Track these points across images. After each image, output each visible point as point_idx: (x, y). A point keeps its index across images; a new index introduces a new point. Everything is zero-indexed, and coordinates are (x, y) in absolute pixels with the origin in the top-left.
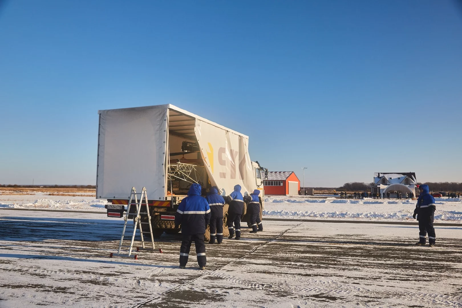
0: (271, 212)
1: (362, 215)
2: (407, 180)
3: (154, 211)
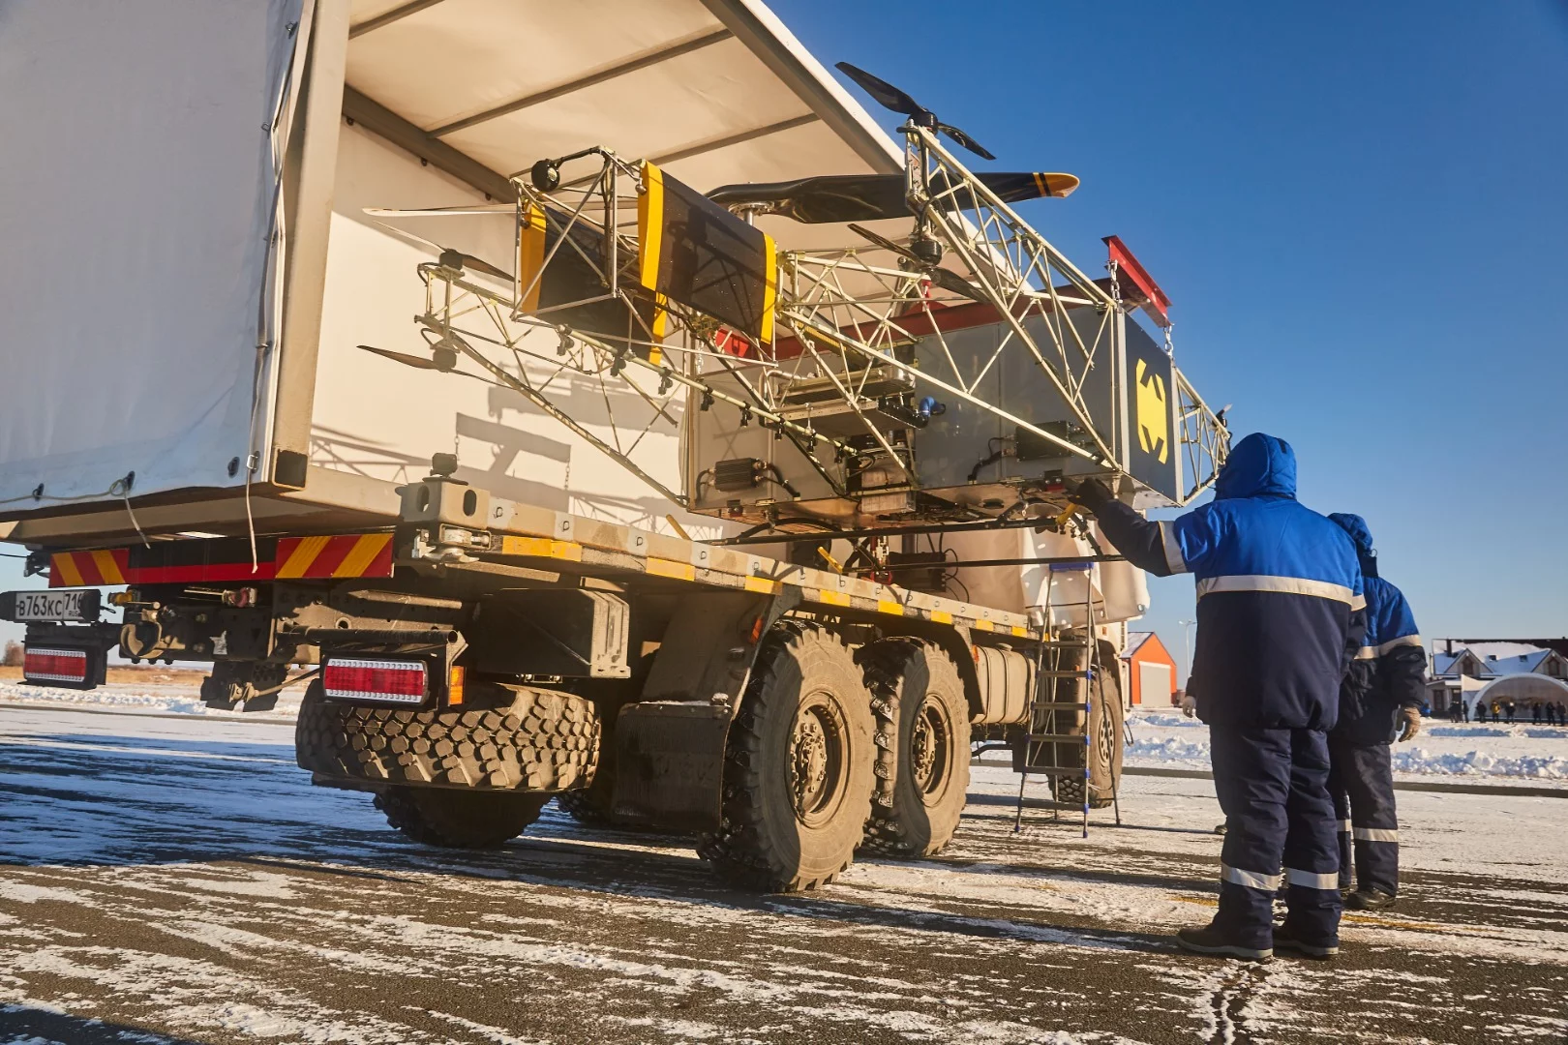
1: (1550, 767)
2: (1553, 663)
3: (286, 627)
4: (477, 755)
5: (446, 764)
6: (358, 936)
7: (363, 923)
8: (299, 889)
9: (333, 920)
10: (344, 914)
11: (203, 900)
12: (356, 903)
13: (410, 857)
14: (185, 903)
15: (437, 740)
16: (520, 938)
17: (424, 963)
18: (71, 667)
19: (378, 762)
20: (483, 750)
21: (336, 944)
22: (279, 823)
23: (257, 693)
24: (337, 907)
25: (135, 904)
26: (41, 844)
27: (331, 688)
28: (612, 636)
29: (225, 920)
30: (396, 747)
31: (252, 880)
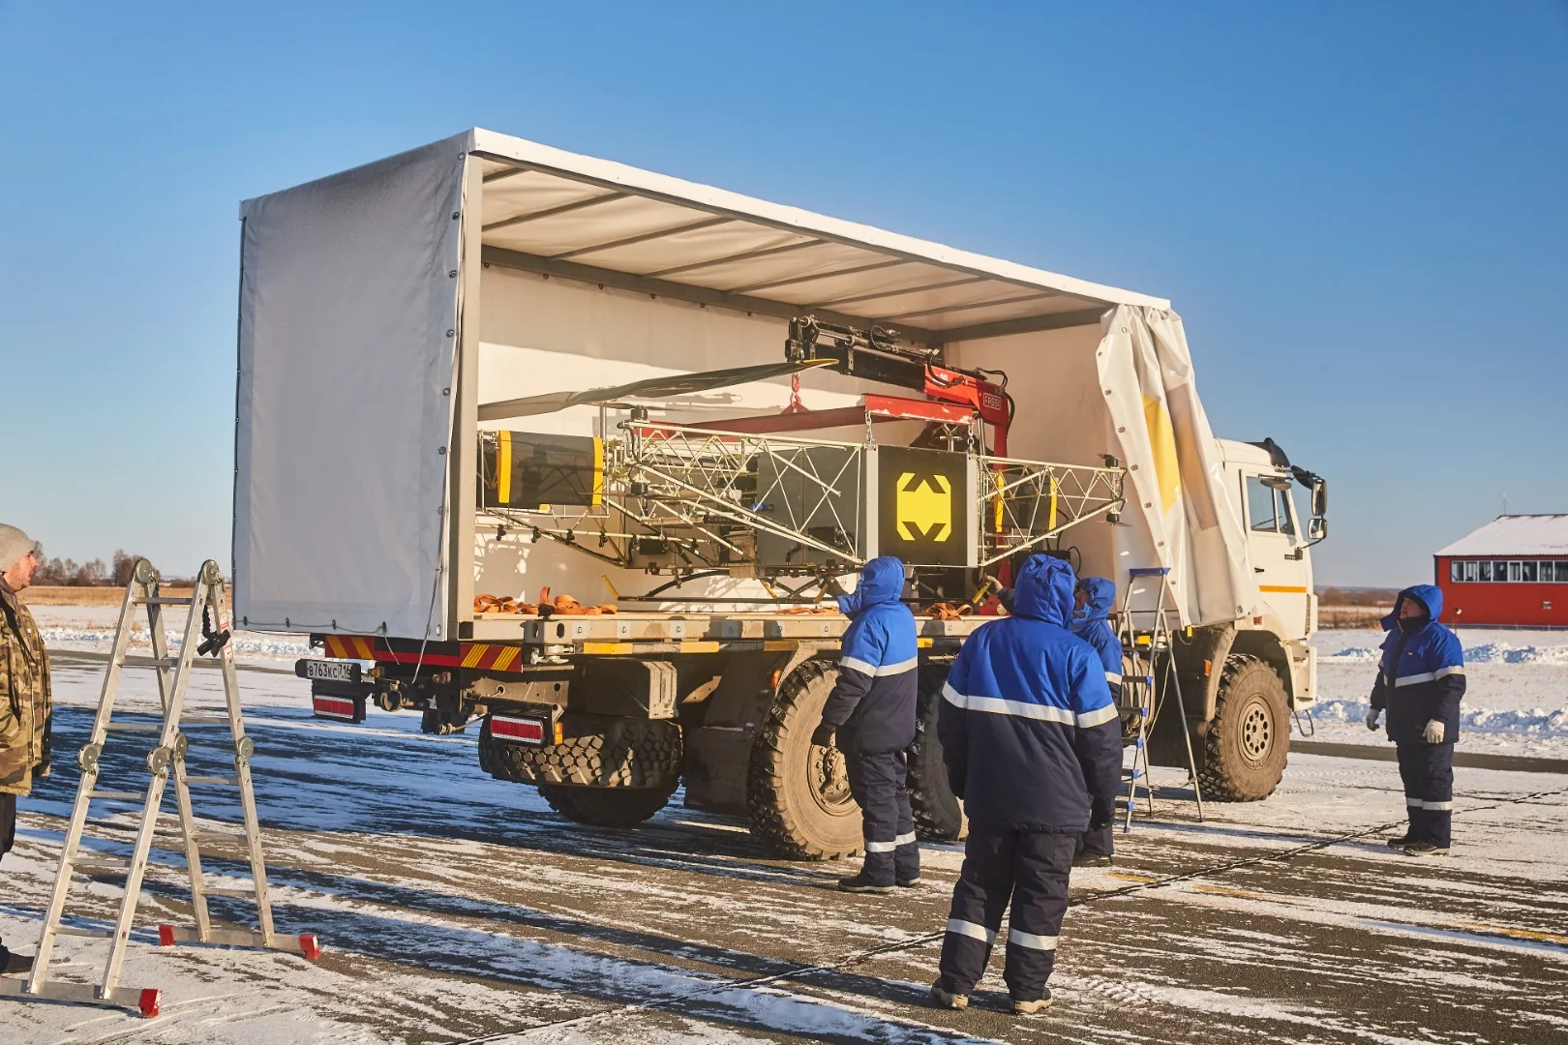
0: (1495, 715)
3: (468, 695)
4: (589, 765)
5: (570, 771)
6: (521, 874)
7: (524, 869)
8: (488, 850)
9: (509, 867)
10: (514, 864)
11: (431, 854)
12: (523, 859)
13: (565, 831)
14: (420, 855)
15: (563, 756)
16: (614, 879)
17: (553, 887)
18: (344, 708)
19: (529, 770)
20: (592, 762)
21: (508, 877)
22: (473, 804)
23: (455, 729)
24: (510, 860)
25: (391, 855)
26: (310, 817)
27: (496, 732)
28: (665, 691)
29: (446, 864)
30: (539, 760)
31: (457, 844)
